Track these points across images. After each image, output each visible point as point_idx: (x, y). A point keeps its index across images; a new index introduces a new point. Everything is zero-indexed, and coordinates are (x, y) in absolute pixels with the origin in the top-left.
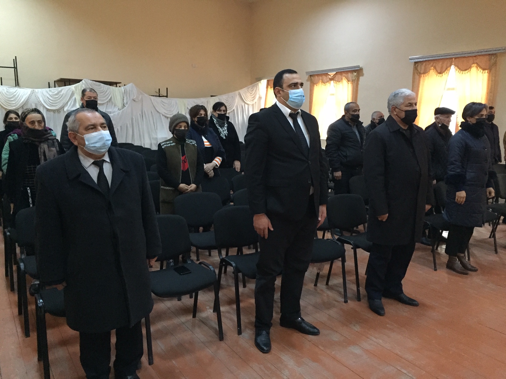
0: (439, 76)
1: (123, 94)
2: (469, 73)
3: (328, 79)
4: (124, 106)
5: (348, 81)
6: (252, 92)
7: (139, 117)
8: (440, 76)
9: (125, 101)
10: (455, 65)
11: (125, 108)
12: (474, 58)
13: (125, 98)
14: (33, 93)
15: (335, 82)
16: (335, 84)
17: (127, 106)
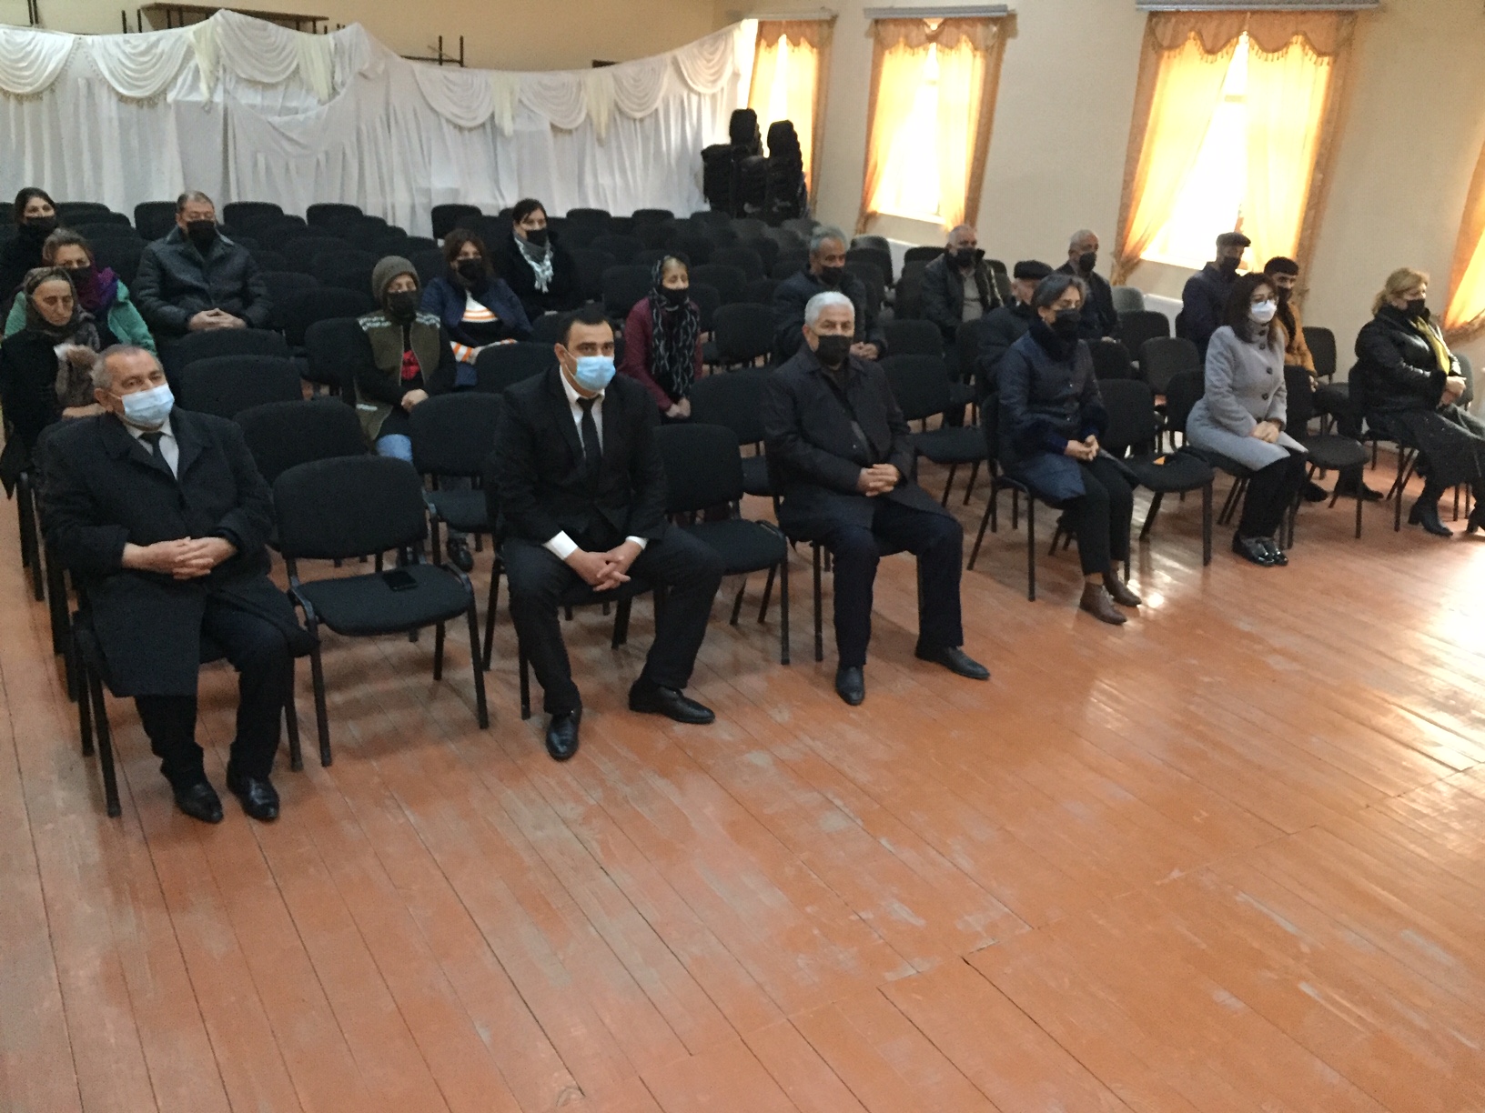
0: (1207, 62)
1: (331, 55)
2: (1283, 59)
3: (923, 38)
4: (334, 91)
5: (976, 49)
6: (711, 57)
7: (378, 125)
8: (1209, 60)
9: (338, 78)
10: (1251, 35)
11: (338, 98)
12: (1301, 18)
13: (338, 69)
14: (77, 46)
15: (939, 46)
16: (940, 54)
17: (343, 92)
